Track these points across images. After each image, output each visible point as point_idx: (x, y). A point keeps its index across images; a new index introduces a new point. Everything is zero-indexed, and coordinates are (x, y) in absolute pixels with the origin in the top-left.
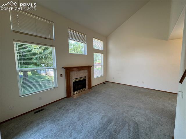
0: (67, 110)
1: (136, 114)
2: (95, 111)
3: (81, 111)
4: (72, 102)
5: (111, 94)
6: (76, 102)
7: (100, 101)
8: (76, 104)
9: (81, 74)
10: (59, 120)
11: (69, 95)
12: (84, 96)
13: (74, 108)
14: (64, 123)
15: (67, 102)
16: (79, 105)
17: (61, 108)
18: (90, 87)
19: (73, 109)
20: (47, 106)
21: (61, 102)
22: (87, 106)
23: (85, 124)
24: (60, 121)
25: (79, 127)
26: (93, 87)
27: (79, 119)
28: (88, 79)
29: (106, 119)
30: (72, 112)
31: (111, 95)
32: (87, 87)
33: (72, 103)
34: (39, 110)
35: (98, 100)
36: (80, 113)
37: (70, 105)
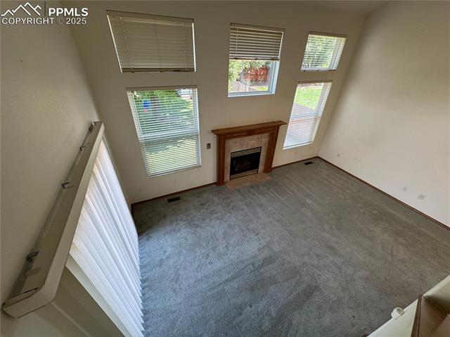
0: (212, 213)
1: (330, 269)
2: (254, 232)
3: (232, 223)
4: (223, 197)
5: (307, 201)
6: (229, 201)
7: (274, 213)
8: (229, 205)
9: (250, 142)
10: (197, 226)
11: (220, 180)
12: (248, 190)
13: (223, 212)
14: (203, 233)
15: (215, 195)
16: (233, 209)
17: (204, 205)
18: (269, 168)
19: (221, 213)
20: (186, 194)
21: (206, 191)
22: (245, 216)
23: (231, 249)
24: (199, 228)
25: (221, 249)
26: (275, 168)
27: (225, 235)
28: (267, 151)
29: (266, 253)
30: (218, 218)
31: (304, 205)
32: (261, 167)
33: (223, 200)
34: (174, 198)
35: (270, 209)
36: (230, 226)
37: (218, 204)
